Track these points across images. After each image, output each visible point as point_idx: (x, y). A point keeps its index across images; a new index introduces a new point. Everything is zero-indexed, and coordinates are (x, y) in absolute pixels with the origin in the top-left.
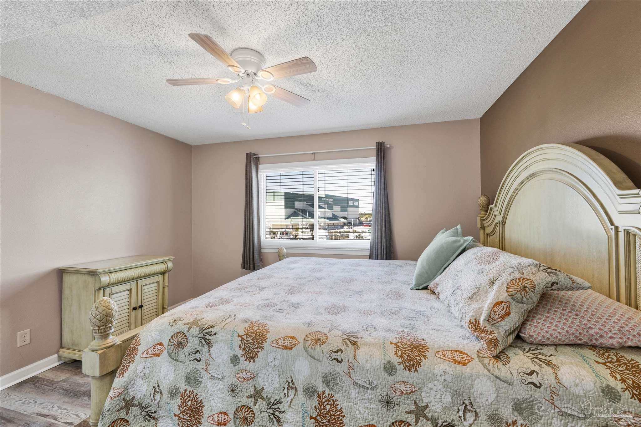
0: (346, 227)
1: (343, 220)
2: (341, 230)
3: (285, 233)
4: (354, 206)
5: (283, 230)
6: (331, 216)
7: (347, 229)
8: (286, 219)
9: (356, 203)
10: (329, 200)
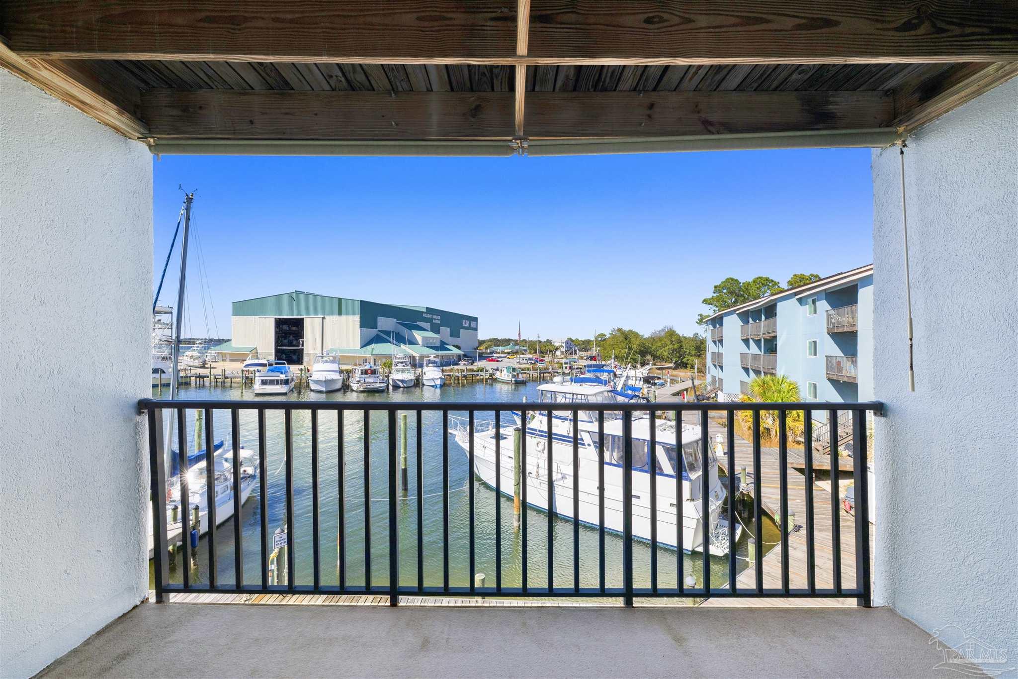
0: (462, 363)
1: (456, 351)
2: (456, 367)
3: (369, 372)
4: (469, 328)
5: (367, 367)
6: (438, 344)
7: (464, 364)
8: (362, 347)
9: (473, 325)
10: (434, 317)
